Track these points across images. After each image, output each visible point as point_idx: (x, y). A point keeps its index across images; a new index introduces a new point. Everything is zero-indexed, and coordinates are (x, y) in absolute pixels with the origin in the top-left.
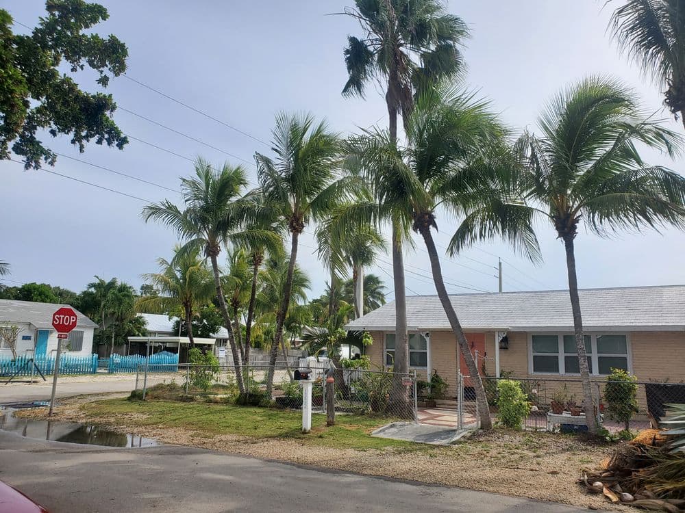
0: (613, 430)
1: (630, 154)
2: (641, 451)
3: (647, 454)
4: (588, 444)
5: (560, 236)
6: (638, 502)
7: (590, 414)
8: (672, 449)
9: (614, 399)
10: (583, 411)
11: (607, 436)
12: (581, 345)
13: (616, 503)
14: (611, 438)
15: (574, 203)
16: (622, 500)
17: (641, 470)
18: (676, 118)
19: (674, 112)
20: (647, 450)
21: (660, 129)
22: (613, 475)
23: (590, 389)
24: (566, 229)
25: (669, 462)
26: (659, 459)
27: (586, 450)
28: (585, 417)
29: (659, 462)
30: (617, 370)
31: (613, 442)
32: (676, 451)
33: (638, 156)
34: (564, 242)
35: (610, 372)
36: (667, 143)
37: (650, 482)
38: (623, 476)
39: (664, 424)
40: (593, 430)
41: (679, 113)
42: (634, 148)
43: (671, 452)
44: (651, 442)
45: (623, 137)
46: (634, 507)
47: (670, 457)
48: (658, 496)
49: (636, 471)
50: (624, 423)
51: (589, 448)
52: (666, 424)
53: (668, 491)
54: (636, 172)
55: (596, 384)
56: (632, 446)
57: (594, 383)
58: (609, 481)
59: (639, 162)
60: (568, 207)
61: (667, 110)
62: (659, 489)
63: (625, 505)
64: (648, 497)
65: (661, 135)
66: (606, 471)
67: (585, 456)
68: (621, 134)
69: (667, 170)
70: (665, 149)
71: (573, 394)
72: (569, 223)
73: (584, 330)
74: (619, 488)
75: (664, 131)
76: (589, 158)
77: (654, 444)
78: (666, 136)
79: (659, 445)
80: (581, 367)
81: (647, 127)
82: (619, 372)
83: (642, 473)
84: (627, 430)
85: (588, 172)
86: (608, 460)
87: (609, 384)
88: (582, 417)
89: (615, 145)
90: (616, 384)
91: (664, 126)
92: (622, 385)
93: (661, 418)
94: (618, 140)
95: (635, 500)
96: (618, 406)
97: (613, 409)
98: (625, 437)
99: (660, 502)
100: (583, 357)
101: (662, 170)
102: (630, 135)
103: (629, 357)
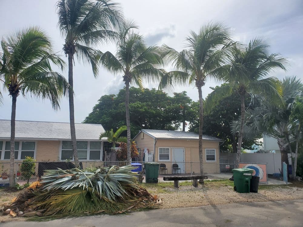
0: (21, 184)
1: (47, 65)
2: (31, 191)
3: (33, 193)
4: (8, 192)
5: (10, 94)
6: (25, 214)
7: (12, 178)
8: (43, 189)
9: (25, 170)
10: (8, 177)
11: (18, 187)
12: (13, 146)
13: (15, 217)
14: (20, 188)
15: (19, 80)
16: (18, 215)
17: (29, 200)
18: (66, 56)
19: (66, 53)
20: (33, 191)
21: (60, 59)
22: (16, 205)
23: (14, 166)
24: (14, 92)
25: (41, 194)
26: (37, 194)
27: (6, 195)
28: (9, 179)
29: (37, 195)
30: (28, 157)
31: (21, 189)
32: (45, 189)
33: (50, 67)
34: (12, 97)
35: (25, 158)
36: (61, 65)
37: (32, 204)
38: (20, 204)
39: (42, 179)
40: (12, 185)
41: (67, 55)
42: (49, 63)
43: (43, 190)
44: (35, 187)
45: (46, 57)
46: (23, 217)
47: (42, 192)
48: (34, 210)
49: (27, 201)
50: (27, 181)
51: (8, 194)
52: (43, 179)
53: (39, 207)
54: (48, 73)
55: (17, 164)
56: (27, 190)
57: (16, 164)
58: (14, 208)
59: (50, 69)
60: (16, 82)
61: (64, 52)
62: (34, 207)
63: (19, 217)
64: (30, 211)
65: (59, 61)
66: (14, 203)
67: (6, 198)
68: (45, 56)
69: (59, 75)
70: (60, 67)
71: (6, 169)
72: (16, 89)
73: (15, 139)
74: (18, 210)
75: (61, 60)
76: (30, 62)
77: (36, 188)
78: (61, 62)
79: (38, 188)
80: (11, 156)
81: (55, 56)
82: (29, 158)
83: (29, 201)
84: (28, 183)
85: (29, 68)
86: (16, 198)
87: (23, 163)
88: (8, 180)
89: (42, 60)
90: (27, 163)
91: (61, 58)
92: (29, 164)
93: (42, 176)
94: (43, 58)
95: (24, 213)
96: (26, 173)
97: (23, 174)
98: (26, 186)
99: (34, 212)
100: (12, 151)
101: (58, 74)
102: (48, 58)
103: (35, 151)
